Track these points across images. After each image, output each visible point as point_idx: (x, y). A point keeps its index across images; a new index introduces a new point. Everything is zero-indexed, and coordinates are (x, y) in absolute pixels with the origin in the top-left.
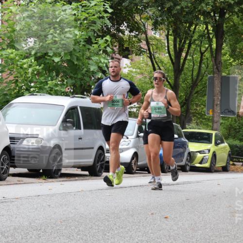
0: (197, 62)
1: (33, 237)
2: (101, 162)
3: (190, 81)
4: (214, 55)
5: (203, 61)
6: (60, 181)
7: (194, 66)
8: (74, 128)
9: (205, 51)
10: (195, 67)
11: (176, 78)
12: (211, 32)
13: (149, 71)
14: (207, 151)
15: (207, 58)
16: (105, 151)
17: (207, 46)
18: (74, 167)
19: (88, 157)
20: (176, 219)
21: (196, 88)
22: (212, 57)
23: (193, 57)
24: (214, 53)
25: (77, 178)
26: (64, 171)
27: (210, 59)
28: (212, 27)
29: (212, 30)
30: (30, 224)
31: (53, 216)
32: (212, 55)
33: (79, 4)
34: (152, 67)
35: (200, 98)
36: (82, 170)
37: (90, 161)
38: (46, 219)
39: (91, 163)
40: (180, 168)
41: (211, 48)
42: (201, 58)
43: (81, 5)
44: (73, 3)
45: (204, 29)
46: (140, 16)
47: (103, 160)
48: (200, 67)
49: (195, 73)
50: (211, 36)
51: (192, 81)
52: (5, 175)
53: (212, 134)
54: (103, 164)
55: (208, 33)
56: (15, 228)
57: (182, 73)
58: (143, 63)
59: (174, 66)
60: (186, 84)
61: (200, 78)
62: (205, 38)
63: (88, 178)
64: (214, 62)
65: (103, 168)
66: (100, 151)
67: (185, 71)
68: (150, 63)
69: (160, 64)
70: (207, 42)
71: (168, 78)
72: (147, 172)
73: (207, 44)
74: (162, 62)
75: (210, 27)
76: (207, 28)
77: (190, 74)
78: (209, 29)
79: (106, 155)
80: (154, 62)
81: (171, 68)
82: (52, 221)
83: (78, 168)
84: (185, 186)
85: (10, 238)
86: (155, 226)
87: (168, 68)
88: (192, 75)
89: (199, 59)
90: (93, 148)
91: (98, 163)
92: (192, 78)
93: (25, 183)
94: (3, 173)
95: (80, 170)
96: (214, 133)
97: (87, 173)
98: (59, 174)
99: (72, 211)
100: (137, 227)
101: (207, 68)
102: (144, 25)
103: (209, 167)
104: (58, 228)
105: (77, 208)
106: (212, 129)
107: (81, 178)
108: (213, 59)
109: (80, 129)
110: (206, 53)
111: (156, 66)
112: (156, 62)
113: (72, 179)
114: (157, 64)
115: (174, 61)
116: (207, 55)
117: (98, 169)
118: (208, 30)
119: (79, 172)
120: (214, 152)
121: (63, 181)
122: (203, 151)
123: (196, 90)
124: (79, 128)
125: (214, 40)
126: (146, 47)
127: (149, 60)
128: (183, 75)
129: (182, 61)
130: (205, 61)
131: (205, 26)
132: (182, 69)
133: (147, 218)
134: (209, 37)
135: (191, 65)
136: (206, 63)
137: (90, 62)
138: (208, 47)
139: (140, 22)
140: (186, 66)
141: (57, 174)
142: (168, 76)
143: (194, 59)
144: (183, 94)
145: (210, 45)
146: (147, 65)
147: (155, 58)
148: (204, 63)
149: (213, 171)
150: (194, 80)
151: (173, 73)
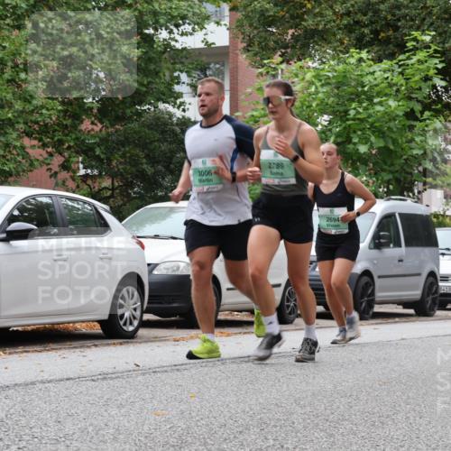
1: (342, 407)
2: (434, 294)
6: (372, 324)
8: (392, 245)
16: (439, 278)
18: (393, 303)
19: (413, 288)
25: (397, 319)
26: (377, 309)
30: (336, 388)
31: (368, 376)
33: (395, 61)
36: (405, 307)
37: (415, 293)
38: (358, 380)
39: (418, 297)
43: (397, 63)
44: (385, 61)
47: (436, 292)
52: (292, 316)
54: (436, 298)
56: (314, 394)
63: (414, 318)
65: (435, 304)
66: (431, 279)
79: (441, 284)
82: (367, 383)
83: (399, 304)
85: (308, 409)
90: (419, 275)
91: (428, 296)
93: (321, 328)
94: (290, 313)
95: (401, 307)
97: (412, 311)
98: (371, 313)
99: (395, 369)
104: (377, 393)
105: (402, 363)
107: (404, 319)
109: (400, 246)
113: (390, 321)
117: (428, 306)
119: (400, 310)
121: (377, 324)
124: (398, 245)
137: (413, 145)
141: (368, 314)
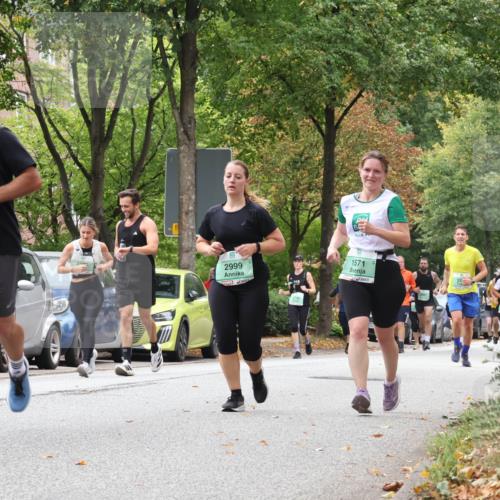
0: (141, 120)
3: (126, 162)
4: (179, 104)
5: (154, 118)
7: (134, 129)
9: (159, 95)
10: (137, 130)
11: (97, 155)
12: (169, 52)
13: (36, 140)
14: (168, 316)
15: (163, 111)
17: (162, 83)
20: (102, 465)
21: (142, 177)
22: (173, 108)
23: (132, 110)
24: (178, 98)
27: (169, 112)
28: (171, 41)
29: (173, 49)
32: (173, 104)
34: (41, 133)
35: (151, 199)
40: (109, 354)
41: (171, 89)
42: (151, 109)
45: (154, 47)
46: (10, 18)
48: (148, 129)
49: (138, 145)
50: (170, 62)
51: (133, 161)
53: (179, 277)
55: (164, 56)
57: (110, 144)
58: (20, 124)
59: (90, 131)
60: (118, 168)
61: (150, 153)
62: (157, 68)
64: (178, 120)
67: (115, 139)
68: (37, 124)
69: (59, 126)
70: (162, 75)
71: (79, 157)
72: (36, 367)
73: (163, 80)
74: (63, 121)
75: (166, 43)
76: (160, 44)
77: (125, 146)
78: (165, 46)
80: (46, 120)
81: (85, 132)
84: (122, 392)
86: (57, 483)
87: (78, 133)
88: (132, 148)
89: (146, 113)
92: (132, 154)
96: (182, 274)
100: (16, 487)
101: (164, 132)
102: (20, 40)
103: (173, 349)
106: (179, 266)
108: (177, 114)
110: (159, 100)
111: (50, 129)
112: (50, 120)
114: (53, 125)
115: (90, 118)
116: (164, 103)
118: (163, 50)
120: (185, 316)
122: (161, 316)
123: (141, 182)
125: (177, 70)
126: (26, 88)
127: (34, 116)
128: (111, 149)
129: (108, 118)
130: (158, 116)
131: (155, 40)
132: (109, 137)
133: (38, 467)
134: (165, 64)
135: (129, 127)
136: (161, 122)
138: (165, 86)
139: (11, 30)
140: (118, 128)
142: (78, 151)
143: (135, 114)
144: (112, 192)
145: (169, 83)
146: (31, 127)
147: (47, 113)
148: (156, 122)
149: (183, 358)
150: (136, 159)
151: (89, 146)
